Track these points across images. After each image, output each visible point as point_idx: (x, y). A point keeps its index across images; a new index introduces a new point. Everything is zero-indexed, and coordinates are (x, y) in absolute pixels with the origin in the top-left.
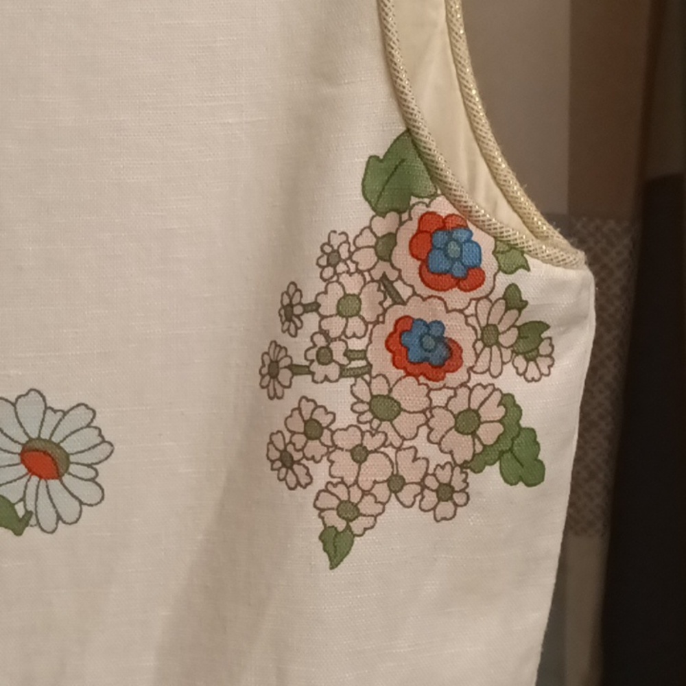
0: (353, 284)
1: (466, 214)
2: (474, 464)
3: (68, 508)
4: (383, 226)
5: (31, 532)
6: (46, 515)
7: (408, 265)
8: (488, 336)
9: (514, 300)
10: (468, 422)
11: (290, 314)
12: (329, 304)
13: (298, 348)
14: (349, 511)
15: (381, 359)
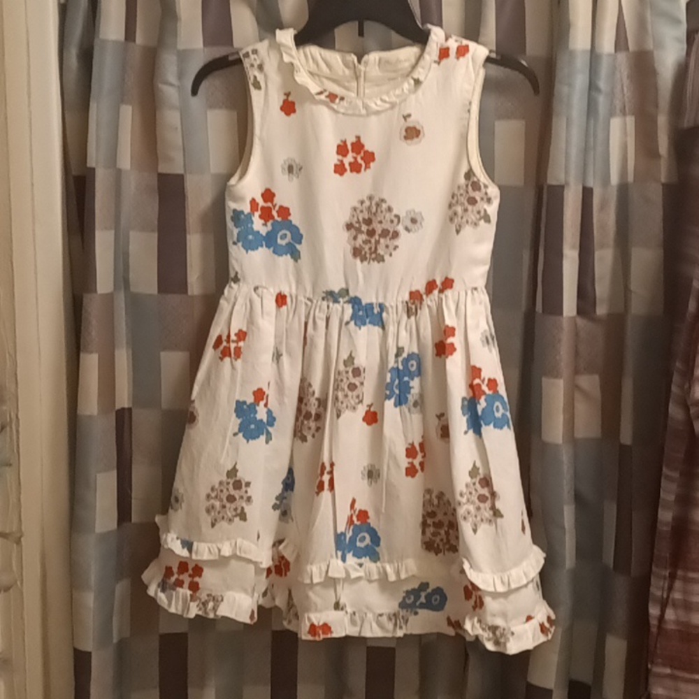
0: (462, 191)
1: (479, 180)
2: (480, 219)
3: (417, 228)
4: (467, 183)
5: (411, 233)
6: (413, 230)
7: (470, 188)
8: (482, 199)
9: (486, 194)
10: (479, 212)
11: (453, 197)
12: (459, 194)
13: (454, 202)
14: (460, 226)
15: (466, 203)
